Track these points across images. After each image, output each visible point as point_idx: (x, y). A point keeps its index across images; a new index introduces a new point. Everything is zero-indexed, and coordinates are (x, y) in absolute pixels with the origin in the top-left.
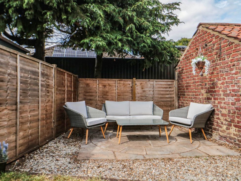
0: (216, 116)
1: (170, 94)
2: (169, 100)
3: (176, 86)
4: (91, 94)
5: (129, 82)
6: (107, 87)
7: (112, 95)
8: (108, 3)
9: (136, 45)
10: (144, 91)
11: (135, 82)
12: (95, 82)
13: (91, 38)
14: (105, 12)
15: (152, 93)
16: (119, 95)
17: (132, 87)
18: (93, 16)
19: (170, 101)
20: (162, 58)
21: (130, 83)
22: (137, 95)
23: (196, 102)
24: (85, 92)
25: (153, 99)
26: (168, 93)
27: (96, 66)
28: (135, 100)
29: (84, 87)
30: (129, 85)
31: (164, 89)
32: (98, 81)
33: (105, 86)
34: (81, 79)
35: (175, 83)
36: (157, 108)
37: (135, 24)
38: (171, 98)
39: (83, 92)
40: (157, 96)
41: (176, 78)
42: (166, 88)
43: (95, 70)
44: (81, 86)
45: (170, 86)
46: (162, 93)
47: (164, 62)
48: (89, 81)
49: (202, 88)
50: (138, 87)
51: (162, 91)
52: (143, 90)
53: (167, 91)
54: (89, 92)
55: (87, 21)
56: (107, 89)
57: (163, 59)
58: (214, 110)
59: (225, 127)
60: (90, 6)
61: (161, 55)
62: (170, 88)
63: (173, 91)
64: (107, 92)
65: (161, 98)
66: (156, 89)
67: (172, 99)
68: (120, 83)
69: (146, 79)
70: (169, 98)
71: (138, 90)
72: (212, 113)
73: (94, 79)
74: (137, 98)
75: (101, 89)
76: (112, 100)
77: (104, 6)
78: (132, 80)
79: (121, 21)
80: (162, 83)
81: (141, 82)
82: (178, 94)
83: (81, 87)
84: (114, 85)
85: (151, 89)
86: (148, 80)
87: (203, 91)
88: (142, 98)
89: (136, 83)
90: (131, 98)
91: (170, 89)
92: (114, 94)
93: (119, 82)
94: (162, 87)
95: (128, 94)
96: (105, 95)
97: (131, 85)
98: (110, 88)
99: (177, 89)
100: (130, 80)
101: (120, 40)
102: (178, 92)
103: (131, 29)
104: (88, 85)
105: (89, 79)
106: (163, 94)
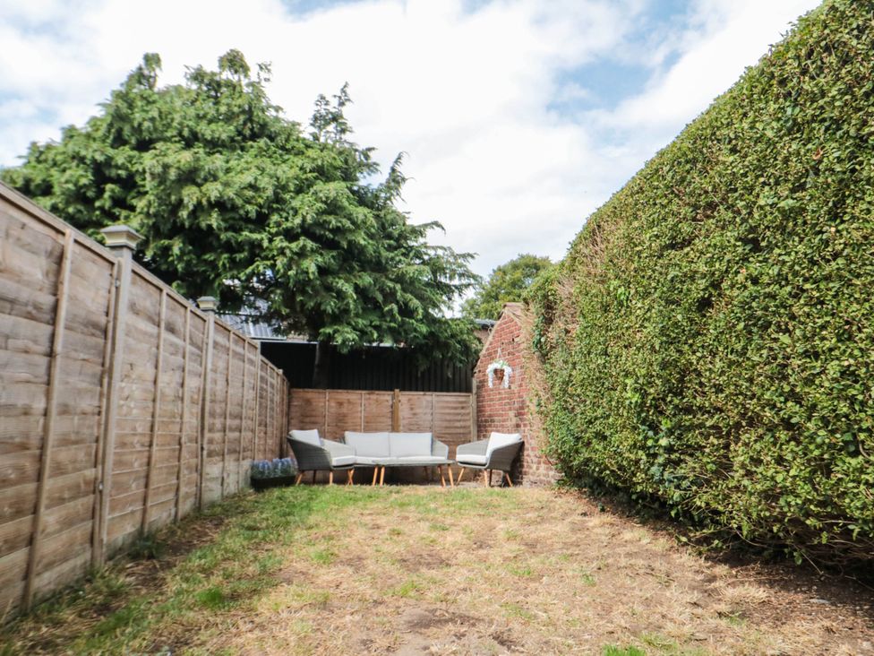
0: (526, 453)
1: (464, 421)
2: (461, 431)
3: (474, 405)
4: (313, 419)
5: (386, 397)
6: (345, 405)
7: (355, 421)
8: (359, 272)
9: (403, 334)
10: (415, 414)
11: (398, 396)
12: (321, 396)
13: (336, 327)
14: (357, 288)
15: (429, 417)
16: (367, 422)
17: (392, 407)
18: (340, 295)
19: (463, 434)
20: (448, 353)
21: (389, 398)
22: (402, 422)
23: (503, 432)
24: (302, 415)
25: (431, 429)
26: (459, 417)
27: (317, 362)
28: (398, 431)
29: (301, 406)
30: (386, 403)
31: (452, 411)
32: (328, 394)
33: (340, 404)
34: (295, 390)
35: (472, 398)
36: (439, 444)
37: (397, 303)
38: (464, 427)
39: (298, 414)
40: (440, 423)
41: (474, 391)
42: (456, 408)
43: (316, 370)
44: (295, 403)
45: (464, 405)
46: (448, 418)
47: (451, 359)
48: (311, 394)
49: (510, 409)
50: (404, 406)
51: (449, 414)
52: (414, 412)
53: (458, 414)
54: (312, 416)
55: (332, 304)
56: (344, 410)
57: (450, 355)
58: (523, 443)
59: (535, 466)
60: (337, 283)
61: (446, 346)
62: (463, 408)
63: (469, 414)
64: (345, 416)
65: (447, 427)
66: (437, 411)
67: (466, 431)
68: (369, 399)
69: (417, 390)
70: (461, 427)
71: (404, 412)
72: (520, 447)
73: (321, 391)
74: (401, 428)
75: (333, 410)
76: (355, 430)
77: (355, 276)
78: (392, 393)
79: (380, 298)
80: (450, 399)
81: (410, 397)
82: (478, 421)
83: (296, 406)
84: (359, 401)
85: (429, 411)
86: (422, 393)
87: (512, 414)
88: (411, 427)
89: (400, 398)
90: (390, 427)
91: (463, 411)
92: (359, 420)
93: (368, 396)
94: (448, 408)
95: (385, 419)
96: (340, 421)
97: (390, 403)
98: (351, 407)
99: (475, 411)
100: (389, 393)
101: (376, 328)
102: (478, 417)
103: (391, 310)
104: (308, 402)
105: (310, 390)
106: (450, 421)
